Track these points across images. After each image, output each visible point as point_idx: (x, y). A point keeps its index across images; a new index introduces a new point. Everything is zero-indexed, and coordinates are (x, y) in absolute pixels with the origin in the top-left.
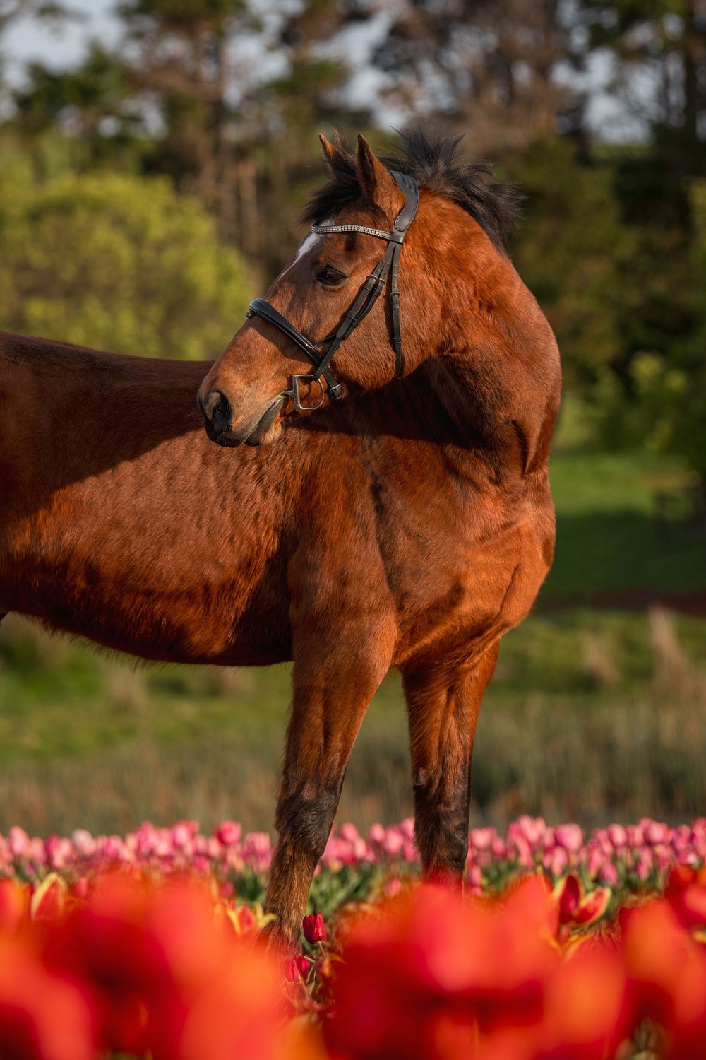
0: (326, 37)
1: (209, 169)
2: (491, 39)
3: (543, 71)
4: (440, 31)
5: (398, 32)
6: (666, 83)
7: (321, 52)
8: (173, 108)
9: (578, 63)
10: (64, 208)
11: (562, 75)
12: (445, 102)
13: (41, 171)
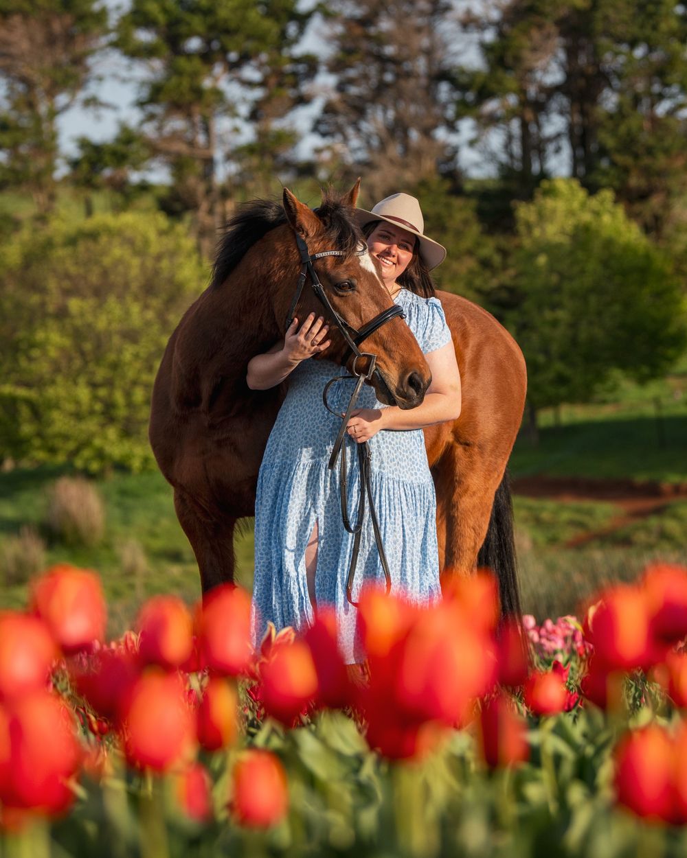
0: (281, 115)
1: (204, 206)
2: (391, 114)
3: (427, 132)
4: (358, 110)
5: (329, 109)
6: (510, 138)
7: (277, 125)
8: (178, 166)
9: (452, 127)
10: (93, 236)
11: (441, 134)
12: (362, 155)
13: (89, 212)
